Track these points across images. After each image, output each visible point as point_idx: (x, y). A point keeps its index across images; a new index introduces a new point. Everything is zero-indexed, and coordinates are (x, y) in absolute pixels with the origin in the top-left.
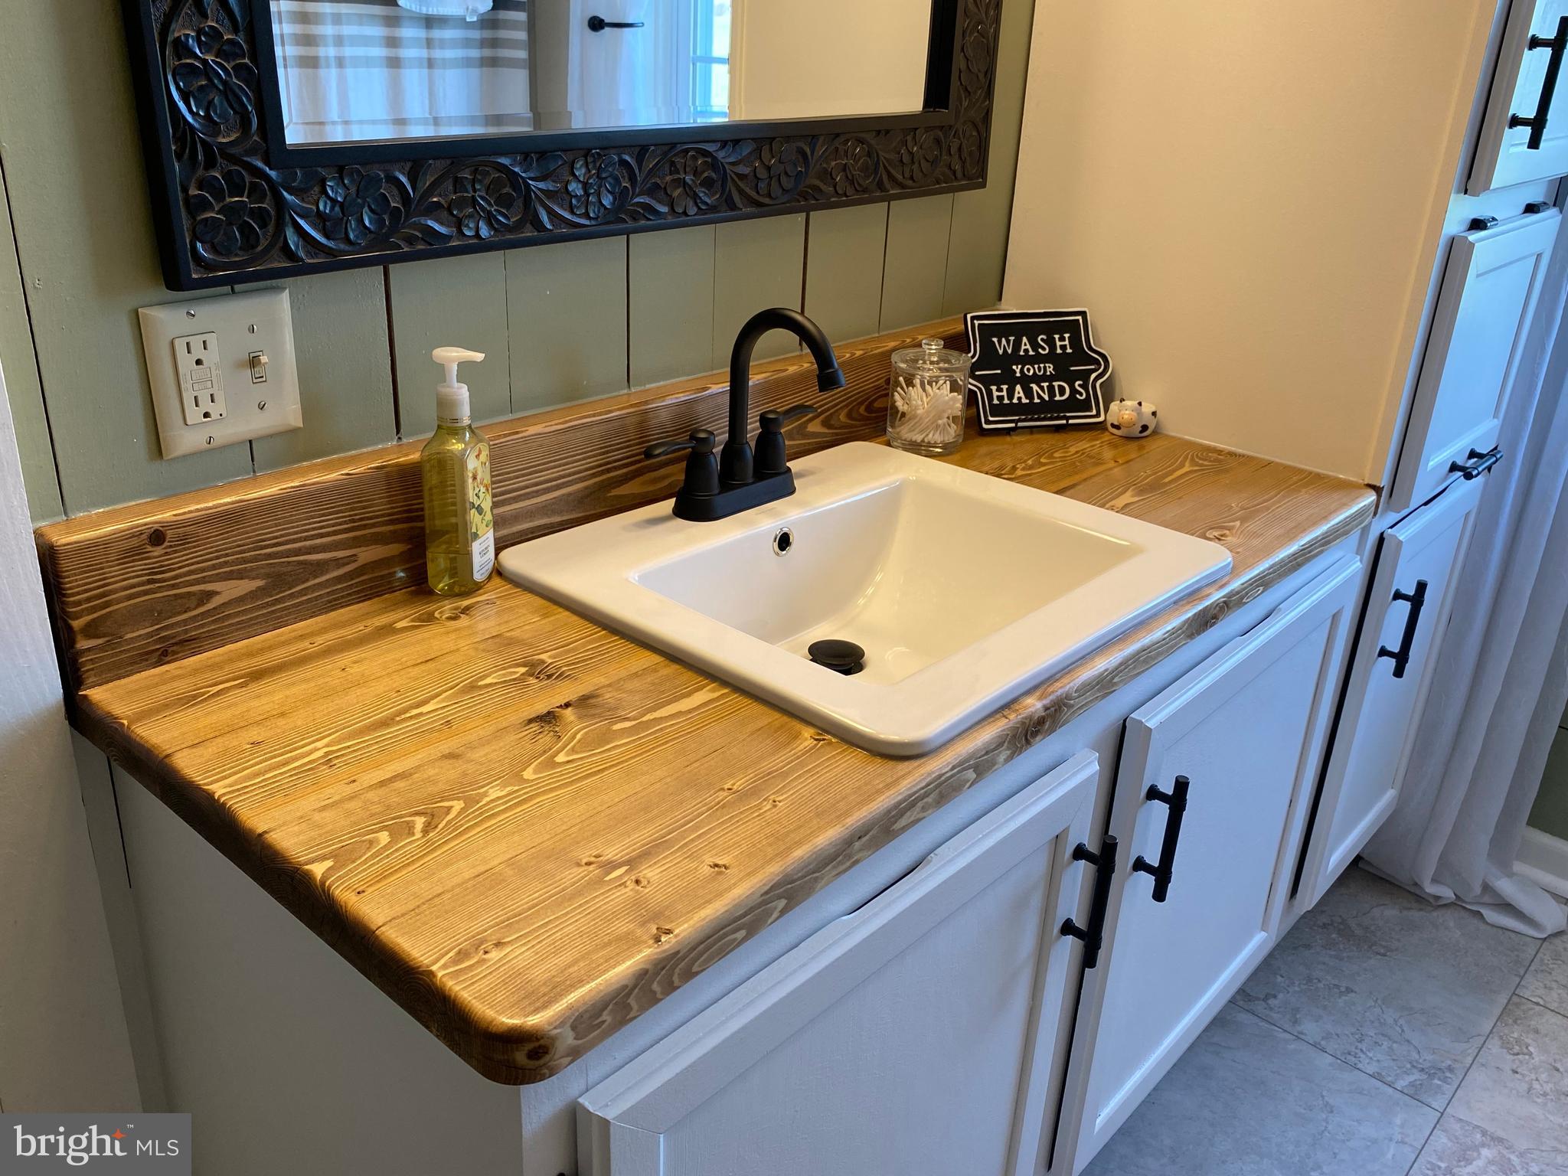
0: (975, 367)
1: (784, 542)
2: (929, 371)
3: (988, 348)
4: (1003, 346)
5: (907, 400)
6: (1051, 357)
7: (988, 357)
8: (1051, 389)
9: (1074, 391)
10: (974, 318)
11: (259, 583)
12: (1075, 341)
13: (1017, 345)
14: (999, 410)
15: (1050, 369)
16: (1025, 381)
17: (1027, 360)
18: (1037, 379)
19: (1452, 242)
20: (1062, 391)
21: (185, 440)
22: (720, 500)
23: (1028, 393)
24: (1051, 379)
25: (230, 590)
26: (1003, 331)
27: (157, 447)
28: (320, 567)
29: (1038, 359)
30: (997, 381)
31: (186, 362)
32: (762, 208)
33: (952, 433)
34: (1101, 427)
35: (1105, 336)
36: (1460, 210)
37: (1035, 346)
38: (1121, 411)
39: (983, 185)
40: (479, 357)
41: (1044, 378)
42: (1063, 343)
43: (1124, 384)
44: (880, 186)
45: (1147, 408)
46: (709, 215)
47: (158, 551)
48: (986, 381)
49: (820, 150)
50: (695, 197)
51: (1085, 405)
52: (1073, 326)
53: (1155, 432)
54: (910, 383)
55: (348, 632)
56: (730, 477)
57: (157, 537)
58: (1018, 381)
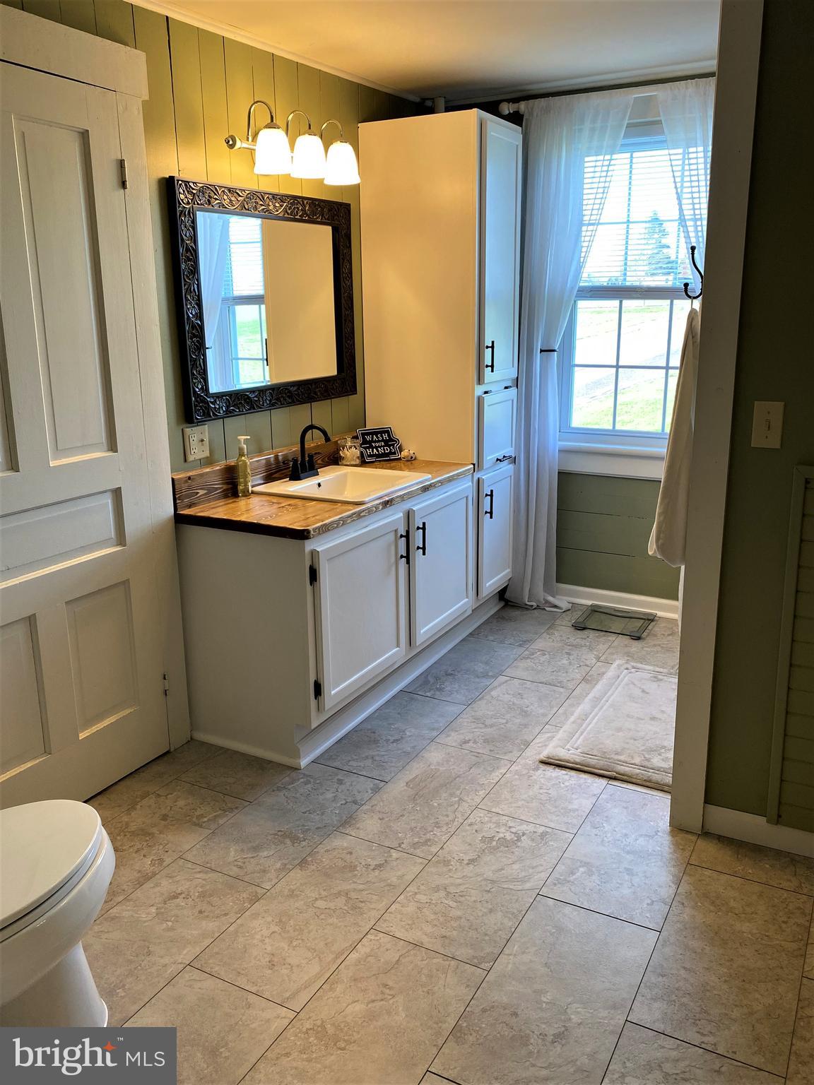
0: (361, 445)
1: (319, 485)
2: (349, 444)
3: (364, 438)
4: (368, 438)
5: (344, 453)
6: (383, 440)
7: (365, 442)
8: (384, 449)
9: (390, 449)
10: (359, 431)
11: (206, 491)
12: (389, 436)
13: (373, 438)
14: (370, 456)
15: (383, 444)
16: (376, 448)
17: (375, 442)
18: (380, 447)
19: (479, 398)
20: (387, 450)
21: (191, 458)
22: (302, 475)
23: (378, 451)
24: (384, 446)
25: (201, 492)
26: (368, 434)
27: (185, 461)
28: (217, 489)
29: (379, 441)
30: (368, 448)
31: (191, 440)
32: (302, 403)
33: (358, 462)
34: (400, 459)
35: (398, 433)
36: (479, 390)
37: (378, 438)
38: (404, 453)
39: (356, 394)
40: (249, 437)
41: (382, 446)
42: (385, 436)
43: (404, 446)
44: (329, 395)
45: (412, 452)
46: (289, 404)
47: (190, 481)
48: (365, 448)
49: (313, 386)
50: (286, 400)
51: (395, 453)
52: (388, 432)
53: (415, 459)
54: (343, 448)
55: (221, 504)
56: (304, 470)
57: (189, 478)
58: (374, 447)
